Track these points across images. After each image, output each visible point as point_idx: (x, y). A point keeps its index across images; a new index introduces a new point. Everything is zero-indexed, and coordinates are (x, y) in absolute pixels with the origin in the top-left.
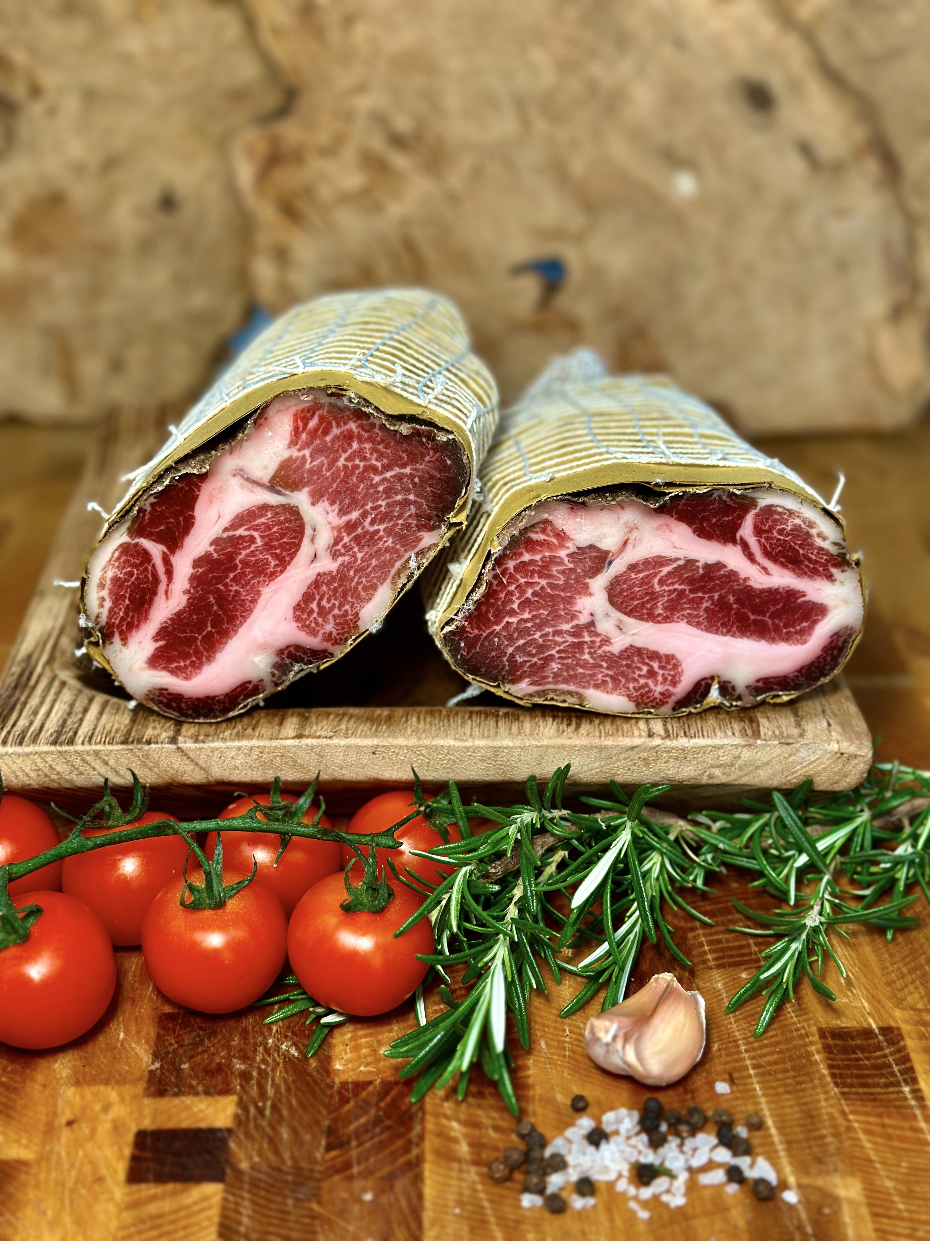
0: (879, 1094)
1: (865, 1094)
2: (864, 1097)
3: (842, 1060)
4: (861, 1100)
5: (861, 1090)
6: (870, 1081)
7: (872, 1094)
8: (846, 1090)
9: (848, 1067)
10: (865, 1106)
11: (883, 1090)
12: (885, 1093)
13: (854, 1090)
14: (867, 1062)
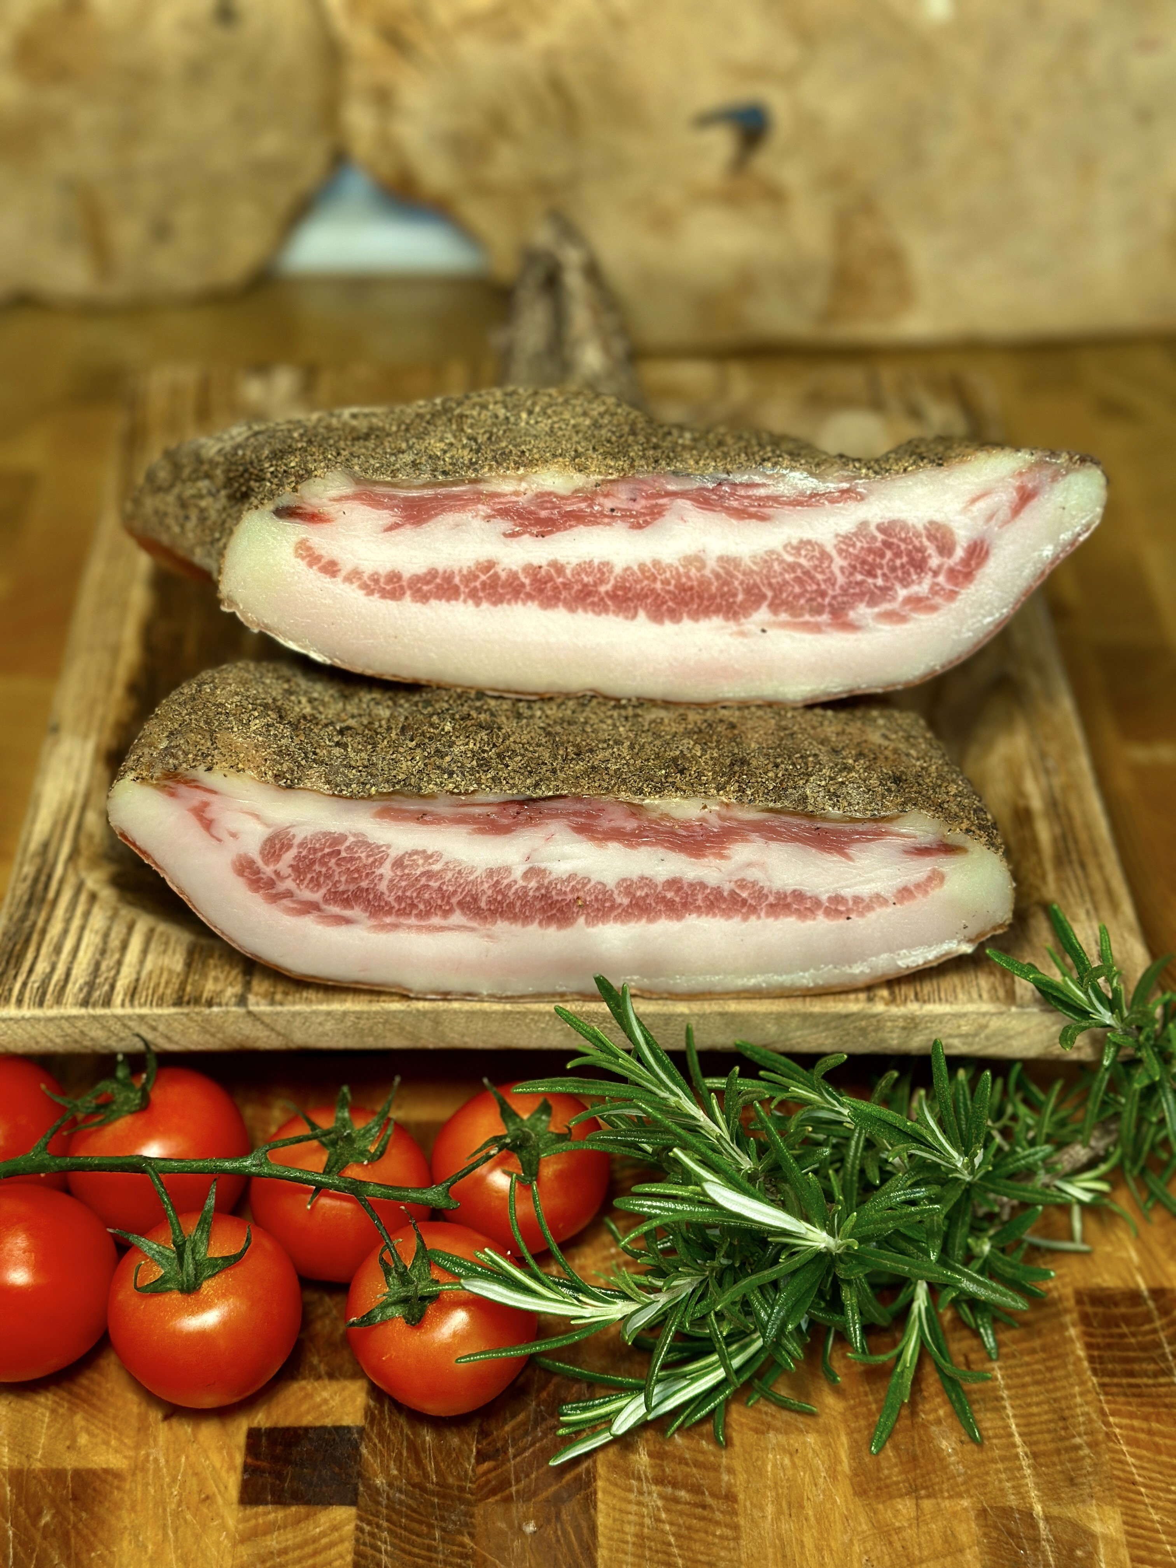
0: (1147, 1386)
1: (1131, 1386)
2: (1128, 1391)
3: (1104, 1336)
4: (1125, 1395)
5: (1124, 1381)
6: (1136, 1367)
7: (1138, 1386)
8: (1106, 1380)
9: (1109, 1346)
10: (1130, 1404)
11: (1150, 1381)
12: (1154, 1386)
13: (1115, 1380)
14: (1133, 1340)
